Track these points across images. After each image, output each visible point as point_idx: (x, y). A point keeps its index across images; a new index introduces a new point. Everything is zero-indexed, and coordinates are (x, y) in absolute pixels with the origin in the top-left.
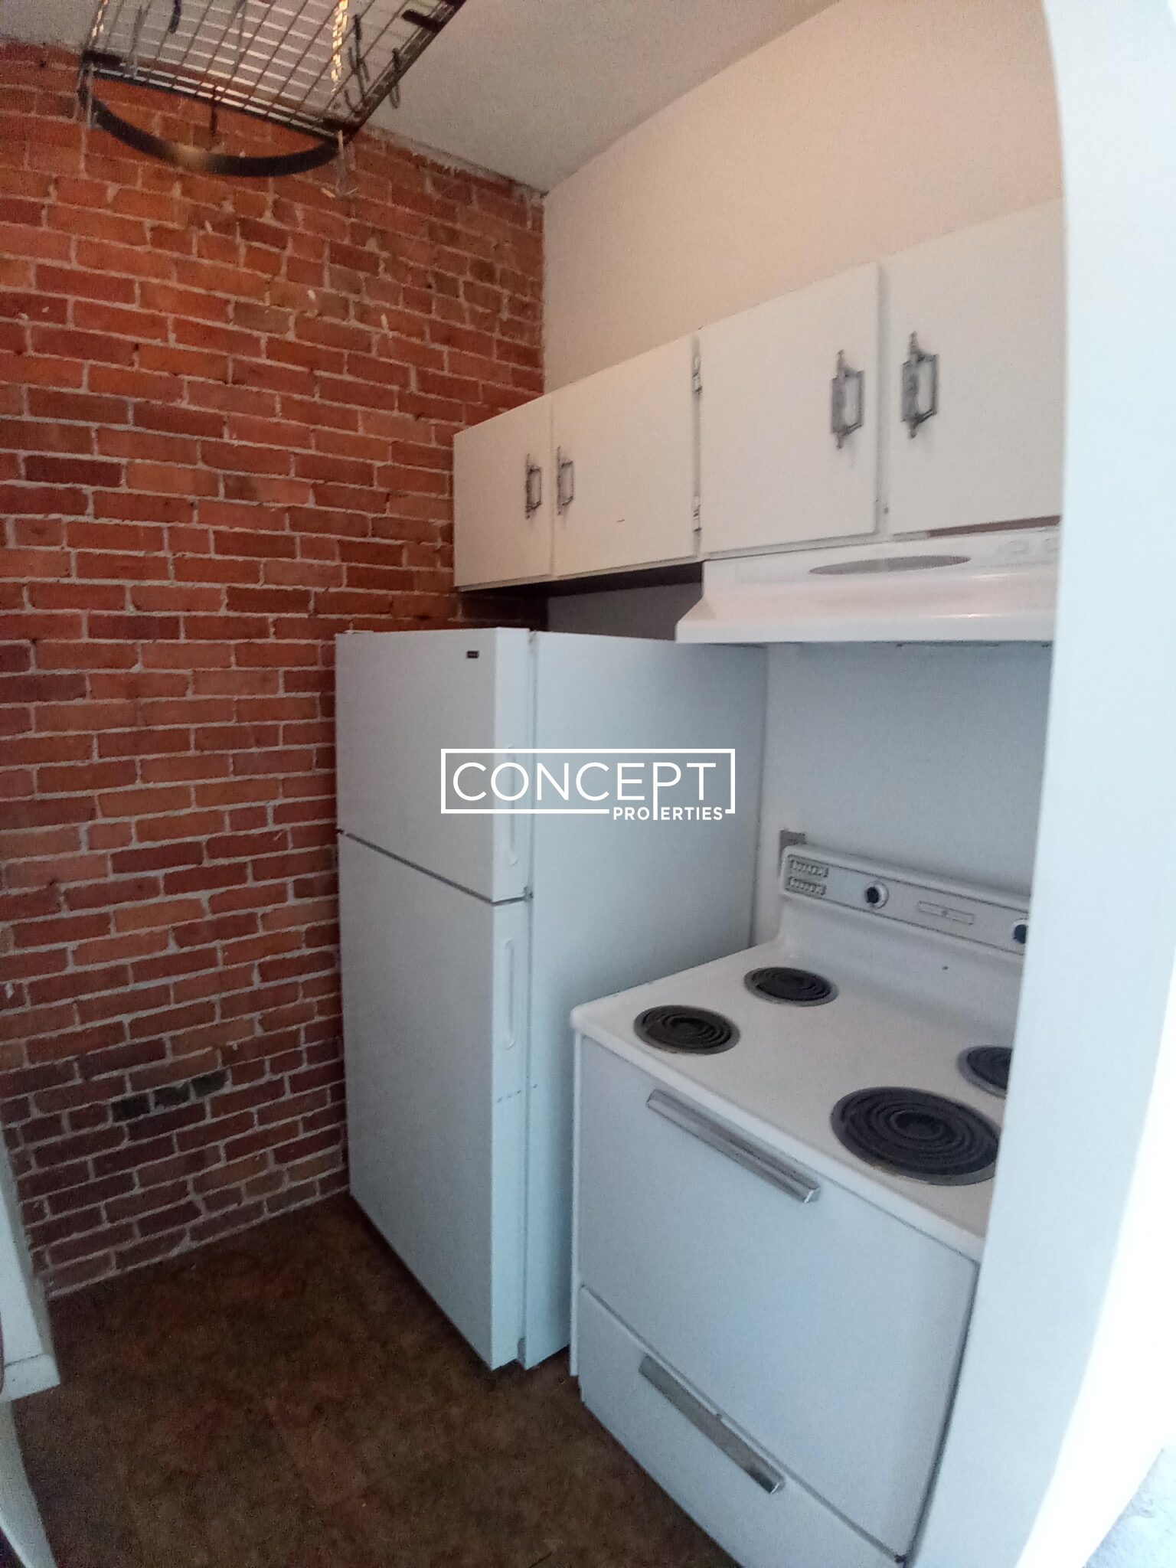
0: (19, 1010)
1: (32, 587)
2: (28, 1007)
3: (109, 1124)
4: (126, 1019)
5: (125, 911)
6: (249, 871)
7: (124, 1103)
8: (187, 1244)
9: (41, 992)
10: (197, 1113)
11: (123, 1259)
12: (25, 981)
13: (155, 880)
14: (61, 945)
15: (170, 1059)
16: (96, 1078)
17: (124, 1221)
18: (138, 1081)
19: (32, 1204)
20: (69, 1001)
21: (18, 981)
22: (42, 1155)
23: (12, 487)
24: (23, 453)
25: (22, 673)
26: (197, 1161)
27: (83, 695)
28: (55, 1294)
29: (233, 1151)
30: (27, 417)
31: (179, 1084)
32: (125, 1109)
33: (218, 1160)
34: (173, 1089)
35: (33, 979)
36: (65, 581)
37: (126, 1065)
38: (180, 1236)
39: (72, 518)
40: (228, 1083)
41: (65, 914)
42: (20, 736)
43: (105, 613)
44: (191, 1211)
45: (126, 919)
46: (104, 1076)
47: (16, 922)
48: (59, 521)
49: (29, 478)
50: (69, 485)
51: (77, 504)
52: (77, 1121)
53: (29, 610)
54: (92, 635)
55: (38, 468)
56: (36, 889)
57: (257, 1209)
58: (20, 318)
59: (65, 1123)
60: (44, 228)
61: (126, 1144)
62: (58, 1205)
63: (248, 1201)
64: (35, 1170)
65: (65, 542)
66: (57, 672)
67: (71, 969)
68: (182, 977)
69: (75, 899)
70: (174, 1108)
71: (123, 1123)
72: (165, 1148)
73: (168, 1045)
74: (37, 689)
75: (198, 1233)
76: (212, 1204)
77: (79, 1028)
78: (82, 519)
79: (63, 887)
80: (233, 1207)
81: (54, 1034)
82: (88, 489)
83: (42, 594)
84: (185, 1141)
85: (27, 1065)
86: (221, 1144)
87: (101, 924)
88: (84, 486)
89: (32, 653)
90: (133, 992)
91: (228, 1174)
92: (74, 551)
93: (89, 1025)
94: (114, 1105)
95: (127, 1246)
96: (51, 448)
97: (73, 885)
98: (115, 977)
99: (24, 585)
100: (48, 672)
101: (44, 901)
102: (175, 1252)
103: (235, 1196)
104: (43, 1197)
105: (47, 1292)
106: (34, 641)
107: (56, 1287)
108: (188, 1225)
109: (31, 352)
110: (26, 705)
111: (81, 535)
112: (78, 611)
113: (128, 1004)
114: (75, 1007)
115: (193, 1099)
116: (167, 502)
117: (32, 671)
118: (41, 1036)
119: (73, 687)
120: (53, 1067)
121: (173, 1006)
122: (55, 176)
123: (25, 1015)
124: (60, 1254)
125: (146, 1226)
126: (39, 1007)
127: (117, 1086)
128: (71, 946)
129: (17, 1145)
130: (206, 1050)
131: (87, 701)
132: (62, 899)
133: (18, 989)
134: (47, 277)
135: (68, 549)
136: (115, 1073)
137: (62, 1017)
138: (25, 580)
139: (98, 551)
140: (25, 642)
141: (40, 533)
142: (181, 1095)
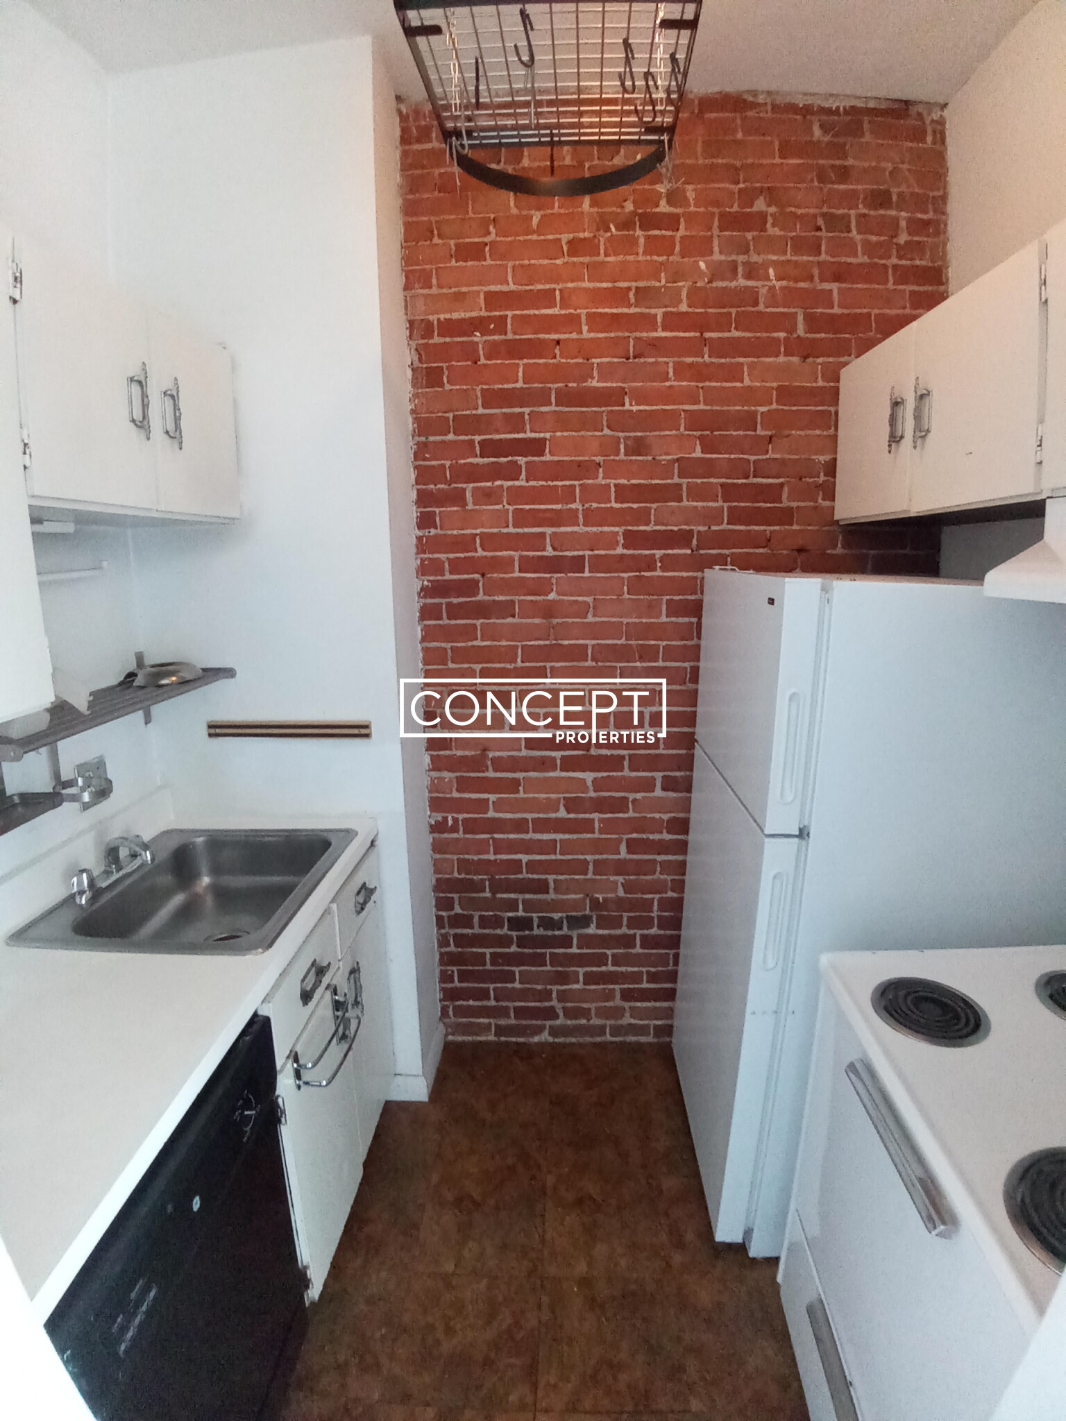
0: (455, 835)
1: (482, 535)
2: (460, 835)
3: (504, 931)
4: (525, 858)
5: (530, 779)
6: (626, 763)
7: (517, 919)
8: (545, 1037)
9: (470, 826)
10: (566, 941)
11: (500, 1031)
12: (461, 817)
13: (554, 759)
14: (485, 796)
15: (552, 895)
16: (499, 896)
17: (504, 1004)
18: (529, 906)
19: (447, 970)
20: (488, 836)
21: (455, 815)
22: (459, 940)
23: (471, 464)
24: (477, 438)
25: (473, 599)
26: (563, 978)
27: (513, 616)
28: (450, 1038)
29: (590, 979)
30: (481, 411)
31: (556, 916)
32: (516, 924)
33: (578, 982)
34: (552, 919)
35: (466, 816)
36: (505, 530)
37: (521, 892)
38: (540, 1030)
39: (510, 483)
40: (593, 926)
41: (491, 774)
42: (470, 644)
43: (531, 554)
44: (550, 1013)
45: (531, 785)
46: (505, 896)
47: (459, 774)
48: (502, 486)
49: (482, 456)
50: (510, 458)
51: (512, 472)
52: (484, 922)
53: (480, 553)
54: (520, 571)
55: (489, 448)
56: (473, 753)
57: (601, 1030)
58: (475, 336)
59: (476, 920)
60: (489, 262)
61: (514, 949)
62: (463, 976)
63: (595, 1021)
64: (452, 948)
65: (505, 503)
66: (496, 598)
67: (491, 814)
68: (567, 836)
69: (498, 764)
70: (550, 933)
71: (514, 934)
72: (539, 960)
73: (552, 885)
74: (482, 610)
75: (554, 1032)
76: (568, 1013)
77: (492, 857)
78: (517, 483)
79: (491, 755)
80: (584, 1022)
81: (476, 858)
82: (522, 460)
83: (489, 541)
84: (555, 960)
85: (456, 875)
86: (581, 971)
87: (514, 785)
88: (520, 458)
89: (481, 584)
90: (531, 840)
91: (582, 995)
92: (511, 508)
93: (499, 857)
94: (509, 919)
95: (503, 1022)
96: (497, 432)
97: (498, 754)
98: (520, 826)
99: (476, 535)
100: (491, 598)
101: (477, 763)
102: (536, 1039)
103: (585, 1013)
104: (455, 969)
105: (446, 1035)
106: (483, 575)
107: (453, 1034)
108: (548, 1023)
109: (483, 361)
110: (474, 622)
111: (517, 495)
112: (512, 553)
113: (527, 847)
114: (491, 841)
115: (565, 931)
116: (579, 464)
117: (481, 597)
118: (467, 857)
119: (506, 609)
120: (472, 880)
121: (559, 857)
122: (492, 216)
123: (457, 839)
124: (459, 1011)
125: (520, 1013)
126: (468, 836)
127: (513, 905)
128: (492, 797)
129: (444, 928)
130: (578, 896)
131: (516, 620)
132: (489, 763)
133: (455, 820)
134: (493, 300)
135: (507, 507)
136: (512, 896)
137: (482, 847)
138: (478, 531)
139: (527, 507)
140: (476, 576)
141: (488, 496)
142: (557, 925)
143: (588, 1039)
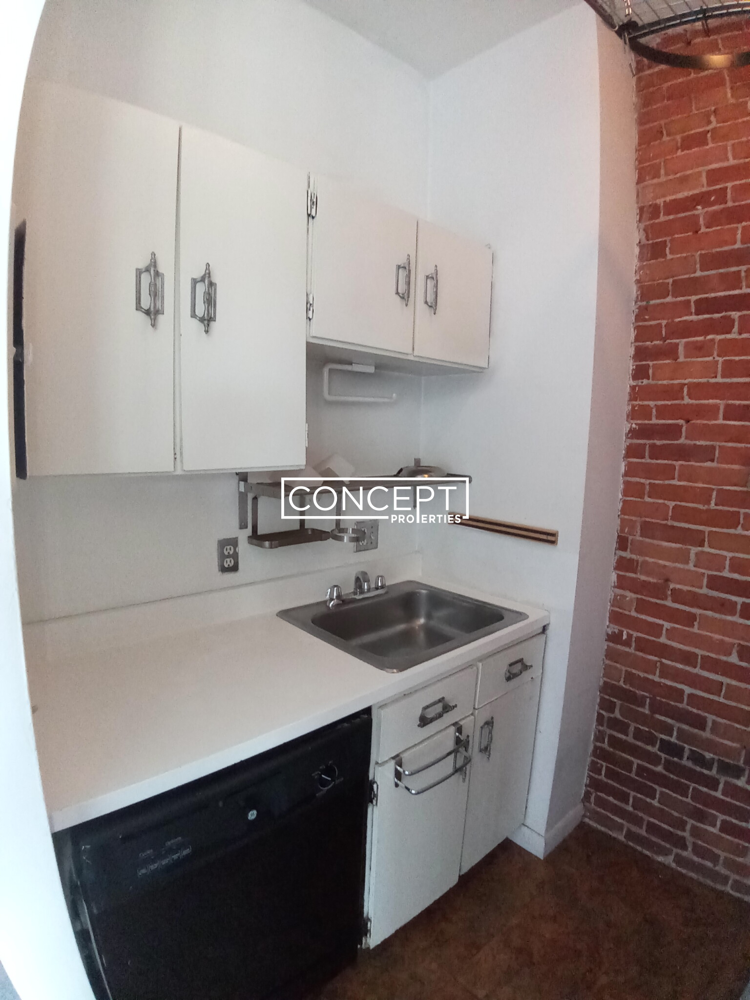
0: (627, 649)
1: (690, 385)
2: (632, 650)
3: (654, 749)
4: (688, 690)
5: (707, 617)
7: (669, 743)
8: (669, 860)
9: (642, 646)
10: (713, 784)
11: (630, 835)
12: (635, 634)
13: (734, 604)
14: (660, 622)
15: (707, 734)
16: (658, 716)
17: (640, 814)
18: (681, 734)
19: (598, 763)
20: (656, 659)
21: (631, 632)
22: (613, 741)
23: (685, 321)
24: (694, 298)
25: (676, 442)
26: (701, 816)
27: (713, 461)
28: (587, 820)
29: (726, 828)
30: (699, 274)
31: (708, 755)
32: (666, 747)
33: (714, 826)
34: (704, 757)
35: (640, 635)
36: (713, 380)
37: (679, 720)
38: (666, 852)
39: (722, 337)
40: (744, 778)
41: (669, 603)
42: (667, 482)
43: (737, 402)
44: (681, 843)
45: (706, 623)
46: (663, 718)
47: (639, 596)
48: (713, 340)
49: (697, 314)
50: (723, 314)
51: (726, 326)
52: (638, 734)
53: (687, 400)
54: (725, 418)
55: (703, 306)
56: (655, 581)
57: (725, 880)
58: (697, 209)
59: (631, 731)
60: (711, 145)
61: (659, 769)
62: (610, 774)
63: (721, 869)
64: (606, 746)
65: (715, 354)
66: (698, 443)
67: (663, 640)
68: (734, 683)
69: (677, 596)
70: (698, 769)
71: (663, 755)
72: (681, 789)
73: (710, 724)
74: (683, 453)
75: (679, 860)
76: (697, 850)
77: (656, 679)
78: (729, 336)
79: (672, 586)
80: (709, 864)
81: (642, 675)
82: (735, 315)
83: (696, 390)
84: (698, 796)
85: (621, 683)
86: (721, 817)
87: (690, 619)
88: (734, 313)
89: (684, 429)
90: (697, 675)
91: (716, 841)
92: (720, 360)
93: (663, 680)
94: (662, 740)
95: (634, 829)
96: (713, 290)
97: (678, 586)
98: (689, 658)
99: (685, 384)
100: (693, 442)
101: (659, 590)
102: (660, 859)
103: (715, 859)
104: (604, 764)
105: (584, 816)
106: (688, 421)
107: (590, 818)
108: (675, 850)
109: (703, 230)
110: (674, 462)
111: (727, 348)
112: (718, 401)
113: (694, 681)
114: (658, 664)
115: (714, 773)
117: (682, 440)
118: (634, 671)
119: (707, 454)
120: (635, 693)
121: (722, 700)
122: (713, 108)
123: (628, 653)
124: (600, 802)
125: (651, 828)
126: (639, 653)
127: (668, 730)
128: (667, 625)
129: (602, 726)
130: (735, 745)
131: (714, 465)
132: (669, 593)
133: (630, 636)
134: (714, 176)
135: (717, 358)
136: (669, 721)
137: (650, 667)
138: (686, 381)
139: (737, 358)
140: (681, 422)
141: (700, 349)
142: (708, 765)
143: (709, 882)
